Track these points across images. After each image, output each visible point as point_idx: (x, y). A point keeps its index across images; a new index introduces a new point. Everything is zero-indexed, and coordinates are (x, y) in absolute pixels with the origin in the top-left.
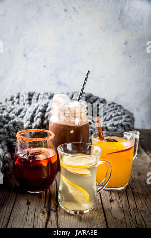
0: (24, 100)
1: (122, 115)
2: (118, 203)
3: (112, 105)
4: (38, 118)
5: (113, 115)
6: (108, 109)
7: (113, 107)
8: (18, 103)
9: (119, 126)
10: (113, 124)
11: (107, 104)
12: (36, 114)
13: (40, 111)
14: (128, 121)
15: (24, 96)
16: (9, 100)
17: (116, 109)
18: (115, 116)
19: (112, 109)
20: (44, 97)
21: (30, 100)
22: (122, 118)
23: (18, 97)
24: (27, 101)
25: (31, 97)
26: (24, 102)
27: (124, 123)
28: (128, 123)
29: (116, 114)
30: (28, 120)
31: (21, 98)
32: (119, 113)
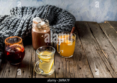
0: (20, 12)
1: (69, 19)
2: (62, 70)
3: (64, 13)
4: (25, 26)
5: (65, 19)
6: (62, 15)
7: (65, 14)
8: (17, 13)
9: (67, 27)
10: (64, 25)
11: (62, 12)
12: (25, 24)
13: (26, 23)
14: (71, 23)
15: (20, 9)
16: (12, 12)
17: (67, 15)
18: (65, 20)
19: (64, 15)
20: (29, 11)
21: (22, 12)
22: (69, 21)
23: (17, 10)
24: (21, 13)
25: (23, 10)
26: (20, 13)
27: (69, 25)
28: (71, 24)
29: (66, 19)
30: (20, 27)
31: (18, 11)
32: (68, 18)
